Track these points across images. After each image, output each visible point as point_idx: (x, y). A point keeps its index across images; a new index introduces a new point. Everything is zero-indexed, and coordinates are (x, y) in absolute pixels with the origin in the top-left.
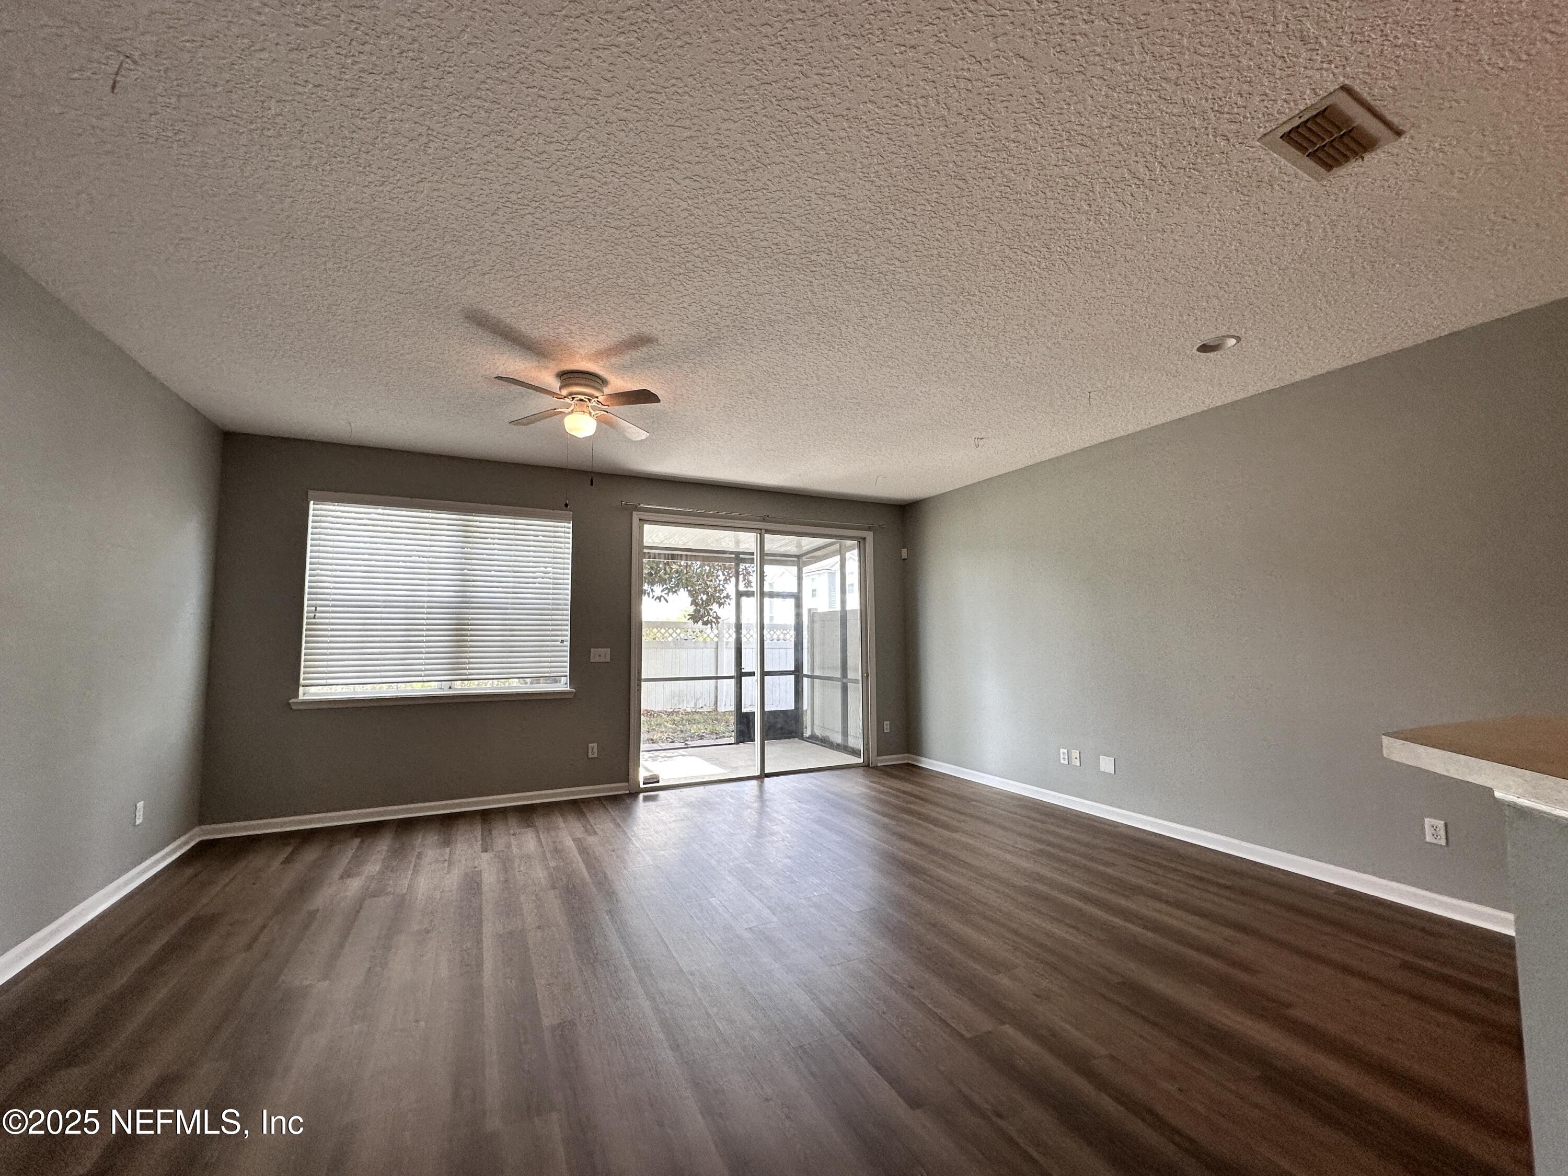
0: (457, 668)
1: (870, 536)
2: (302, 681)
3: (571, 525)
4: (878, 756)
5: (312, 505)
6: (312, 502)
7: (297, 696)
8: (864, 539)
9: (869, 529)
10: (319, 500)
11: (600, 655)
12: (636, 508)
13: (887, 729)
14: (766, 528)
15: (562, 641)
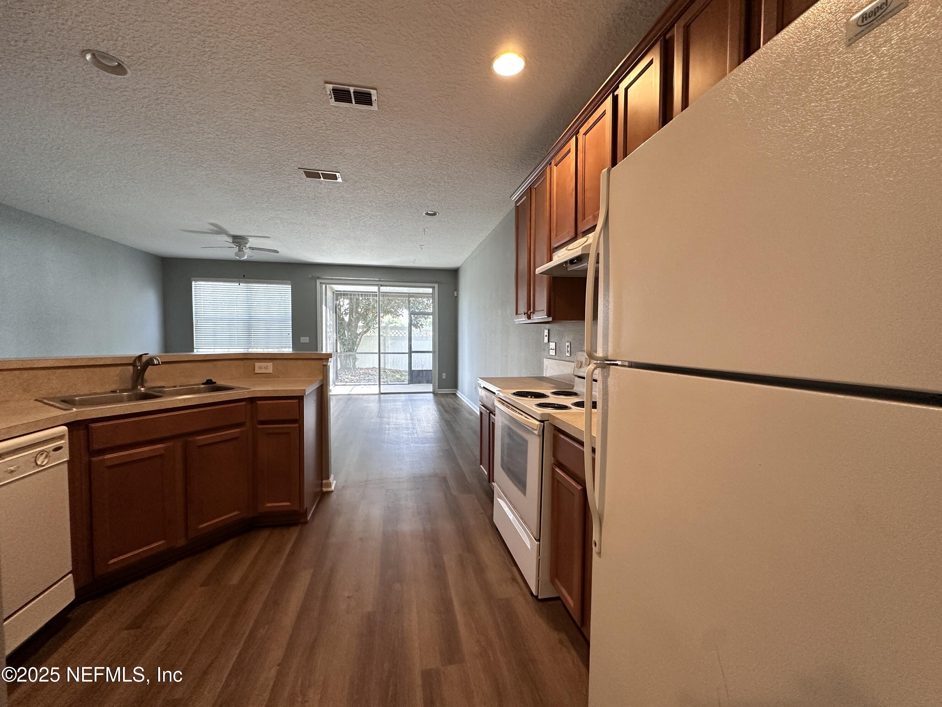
0: (249, 344)
1: (436, 286)
2: (195, 347)
3: (290, 286)
4: (438, 389)
5: (193, 283)
6: (193, 282)
7: (193, 351)
8: (434, 287)
9: (436, 283)
10: (196, 281)
11: (305, 340)
12: (319, 278)
13: (444, 377)
14: (381, 284)
15: (289, 334)
